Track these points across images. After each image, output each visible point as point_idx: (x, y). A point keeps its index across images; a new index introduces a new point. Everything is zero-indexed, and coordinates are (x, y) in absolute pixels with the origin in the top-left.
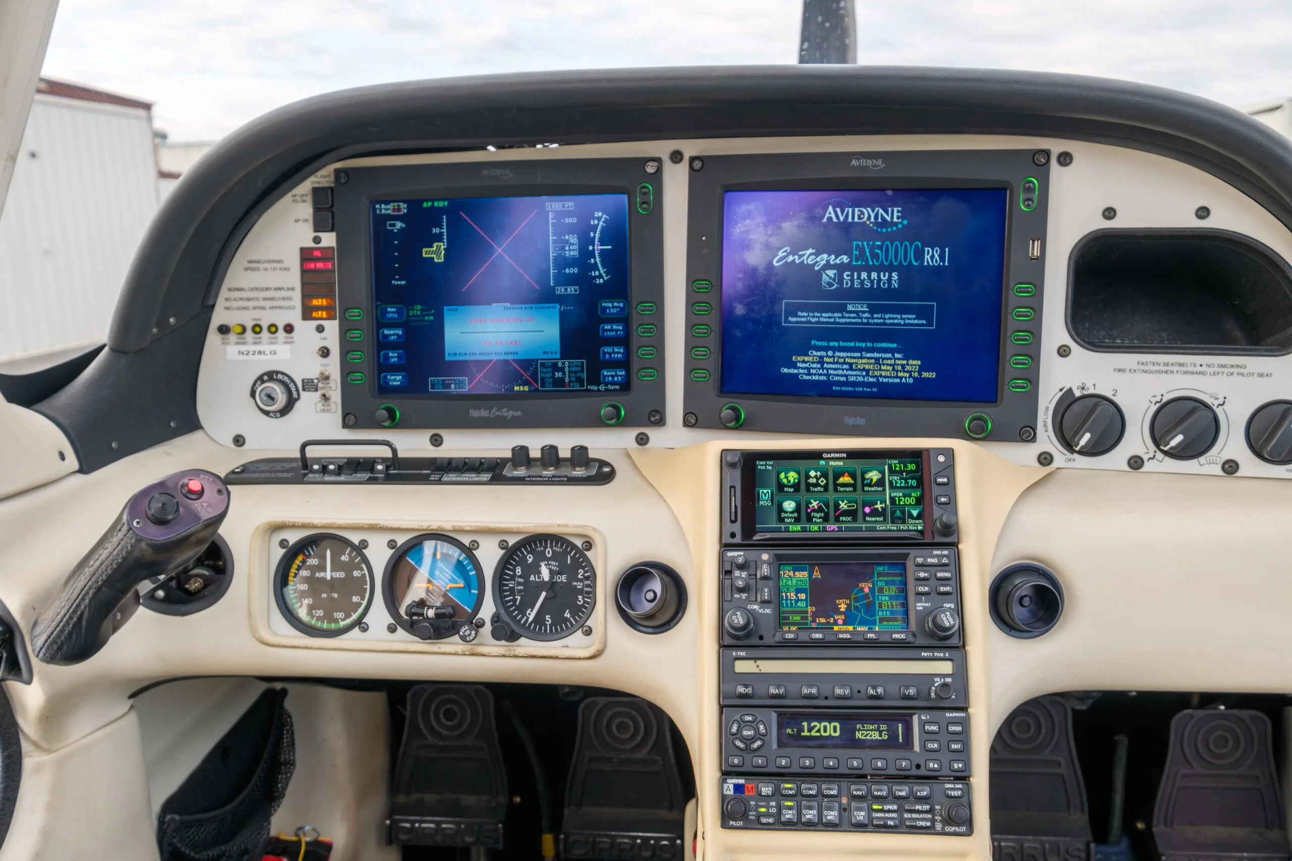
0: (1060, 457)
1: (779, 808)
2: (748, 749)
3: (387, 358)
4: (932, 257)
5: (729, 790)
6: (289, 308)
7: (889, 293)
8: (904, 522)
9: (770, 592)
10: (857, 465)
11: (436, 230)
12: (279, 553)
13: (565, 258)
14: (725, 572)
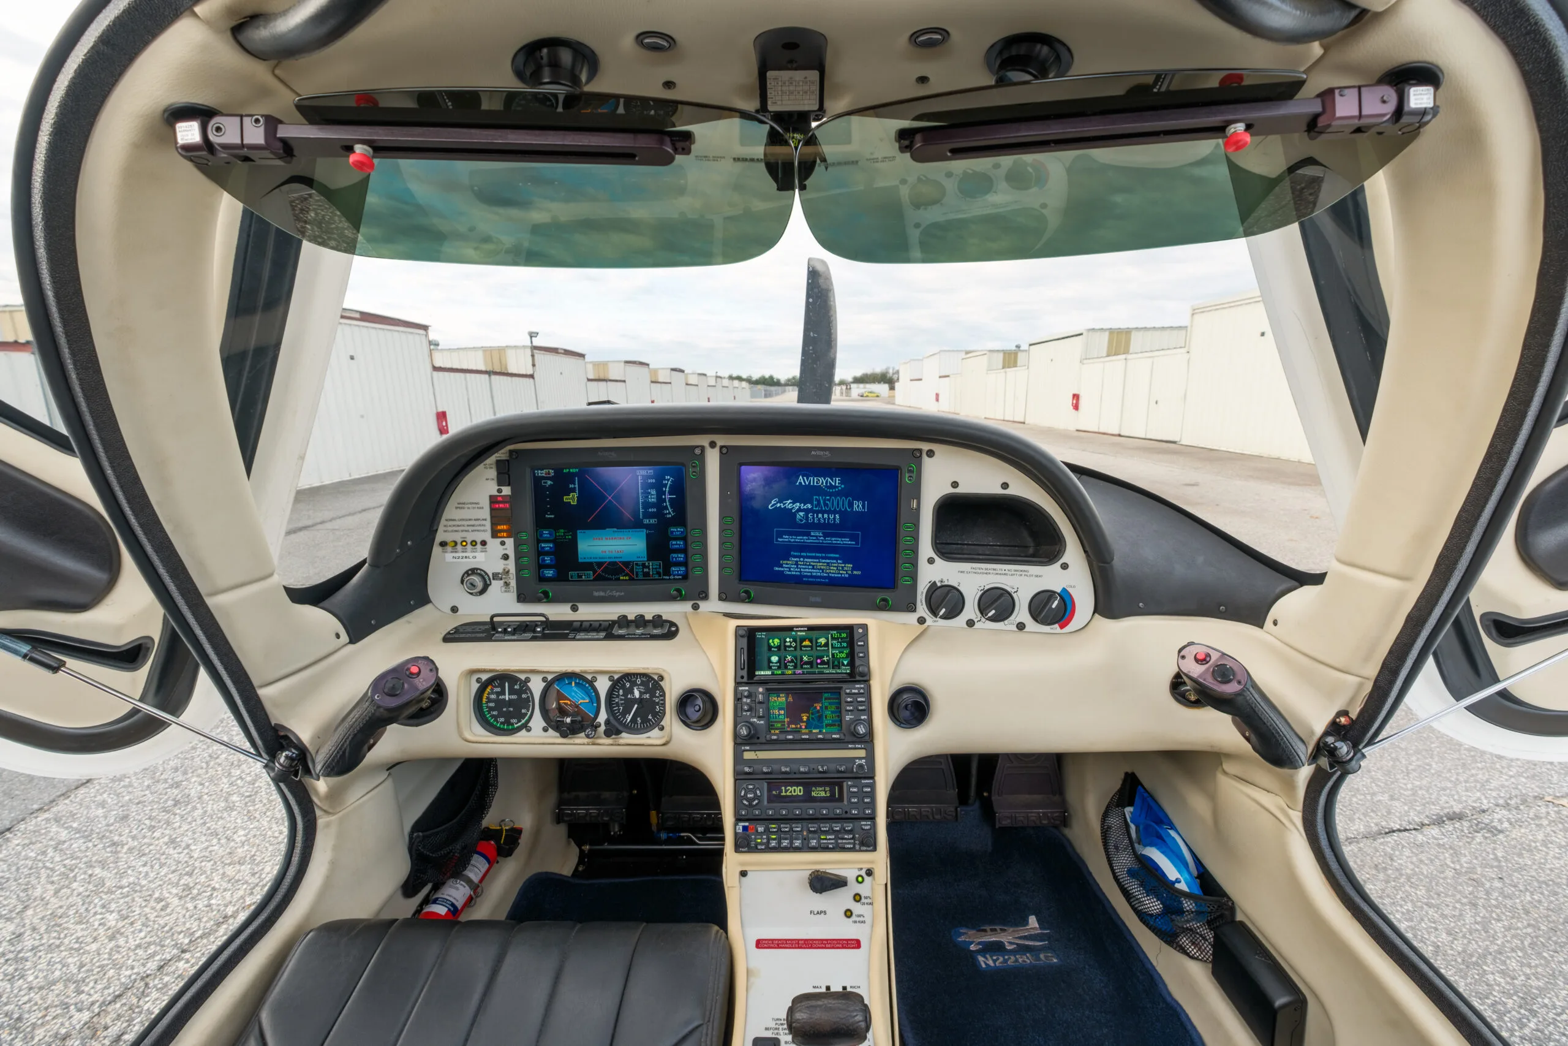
0: (930, 620)
1: (769, 839)
2: (750, 805)
3: (544, 560)
4: (858, 506)
5: (740, 829)
6: (484, 531)
7: (834, 526)
8: (839, 668)
9: (763, 711)
10: (814, 634)
11: (571, 486)
12: (475, 686)
13: (649, 502)
14: (738, 699)
